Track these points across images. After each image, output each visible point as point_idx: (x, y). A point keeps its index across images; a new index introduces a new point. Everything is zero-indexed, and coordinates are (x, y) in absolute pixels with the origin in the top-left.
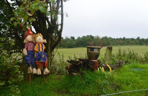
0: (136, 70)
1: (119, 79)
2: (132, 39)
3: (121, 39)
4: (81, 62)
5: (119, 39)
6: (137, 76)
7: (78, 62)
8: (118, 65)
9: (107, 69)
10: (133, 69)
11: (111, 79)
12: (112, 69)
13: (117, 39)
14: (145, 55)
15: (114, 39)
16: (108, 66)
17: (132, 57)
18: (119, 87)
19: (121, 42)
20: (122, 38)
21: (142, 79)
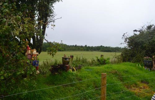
0: (88, 70)
1: (80, 76)
2: (82, 47)
3: (73, 46)
4: (59, 66)
5: (72, 46)
6: (89, 73)
7: (57, 66)
8: (79, 67)
9: (73, 70)
10: (86, 70)
11: (77, 75)
12: (76, 70)
13: (71, 46)
14: (92, 60)
15: (69, 46)
16: (74, 68)
17: (84, 61)
18: (80, 80)
19: (74, 48)
20: (75, 45)
21: (92, 75)
